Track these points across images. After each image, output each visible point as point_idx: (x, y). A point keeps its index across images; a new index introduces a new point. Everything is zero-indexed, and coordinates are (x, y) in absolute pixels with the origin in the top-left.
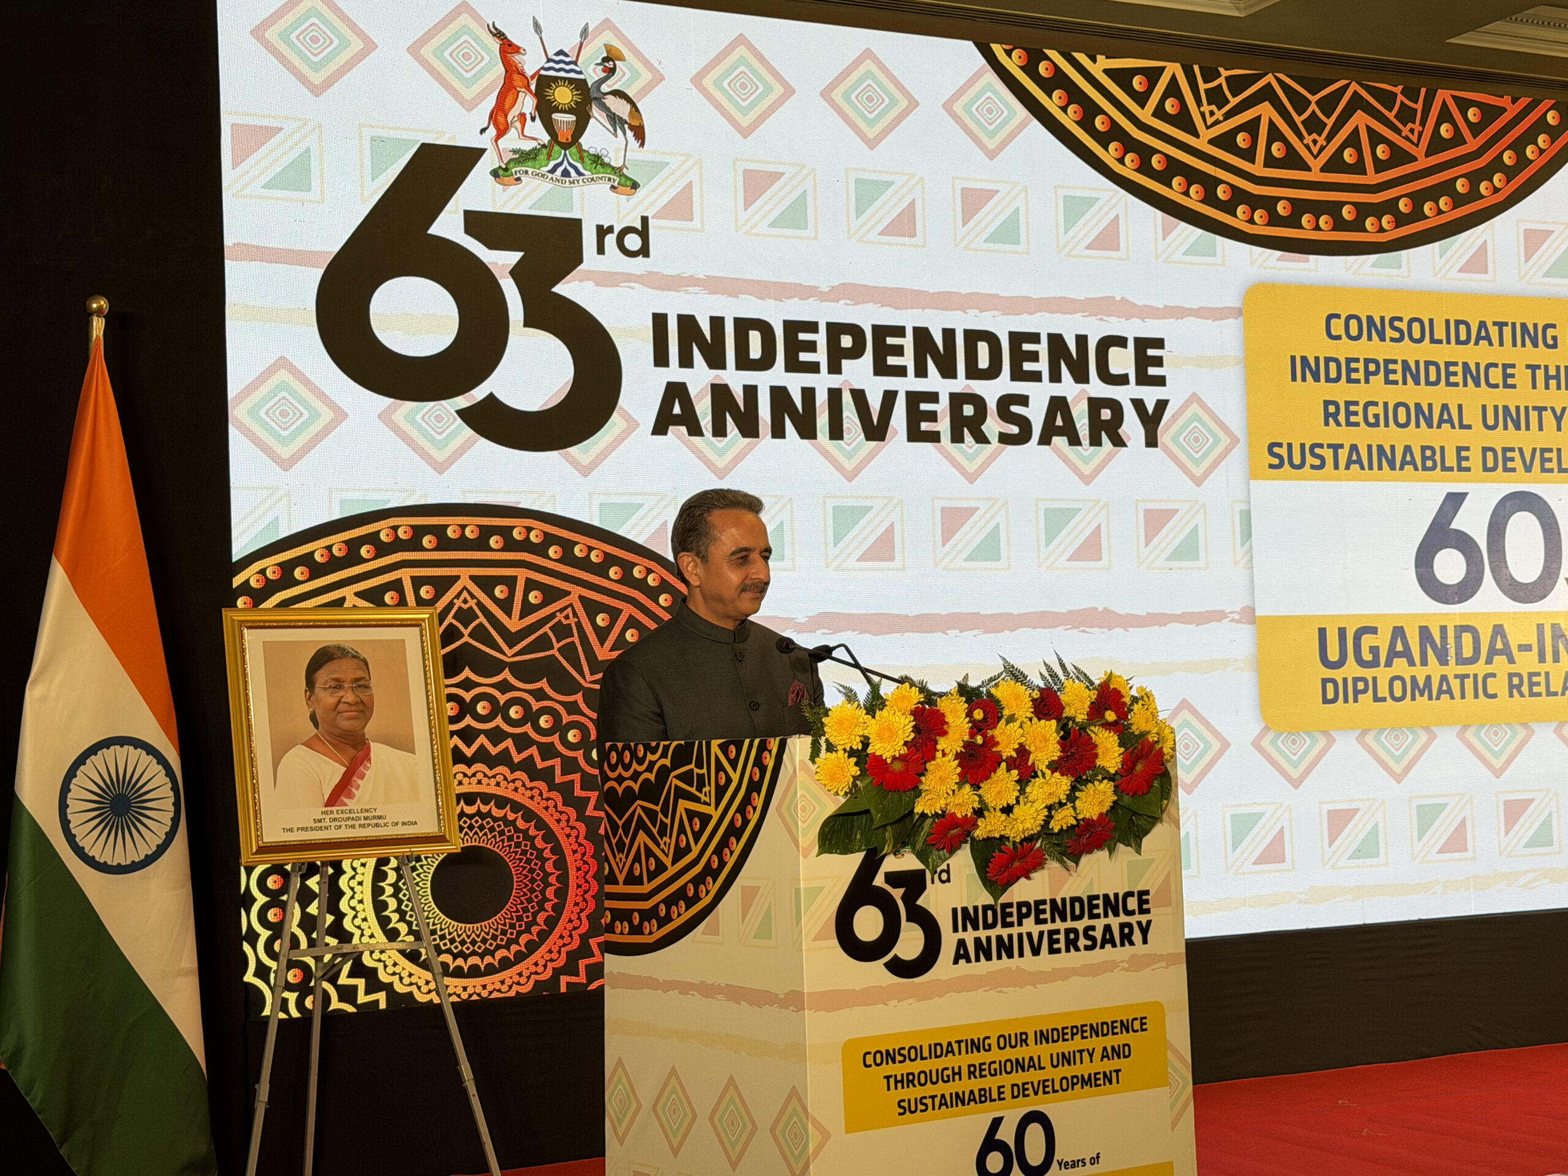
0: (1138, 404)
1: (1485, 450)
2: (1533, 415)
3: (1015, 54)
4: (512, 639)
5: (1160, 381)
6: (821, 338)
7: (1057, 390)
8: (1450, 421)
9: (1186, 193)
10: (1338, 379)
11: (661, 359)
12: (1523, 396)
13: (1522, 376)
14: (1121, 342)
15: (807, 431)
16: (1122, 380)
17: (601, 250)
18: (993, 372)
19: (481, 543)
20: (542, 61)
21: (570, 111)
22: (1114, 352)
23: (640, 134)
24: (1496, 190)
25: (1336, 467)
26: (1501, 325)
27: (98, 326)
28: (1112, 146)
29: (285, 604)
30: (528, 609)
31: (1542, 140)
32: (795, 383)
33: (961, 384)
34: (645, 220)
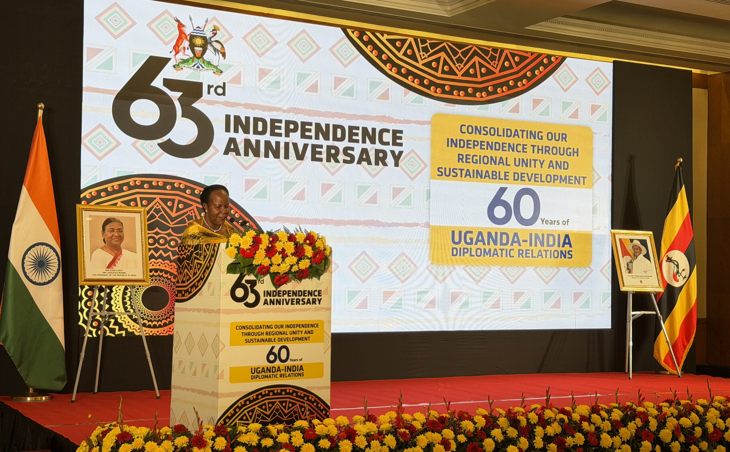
0: (393, 152)
1: (514, 173)
2: (533, 162)
3: (355, 33)
4: (173, 219)
5: (401, 145)
6: (283, 125)
7: (364, 146)
8: (503, 163)
9: (413, 82)
10: (464, 147)
11: (228, 130)
12: (529, 155)
13: (529, 149)
14: (388, 131)
15: (277, 155)
16: (387, 144)
17: (209, 93)
18: (342, 139)
19: (164, 187)
20: (192, 30)
21: (201, 47)
22: (385, 134)
23: (224, 55)
24: (523, 85)
25: (461, 176)
26: (523, 131)
27: (40, 113)
28: (388, 65)
29: (97, 204)
30: (178, 210)
31: (541, 68)
32: (273, 140)
33: (331, 142)
34: (224, 84)
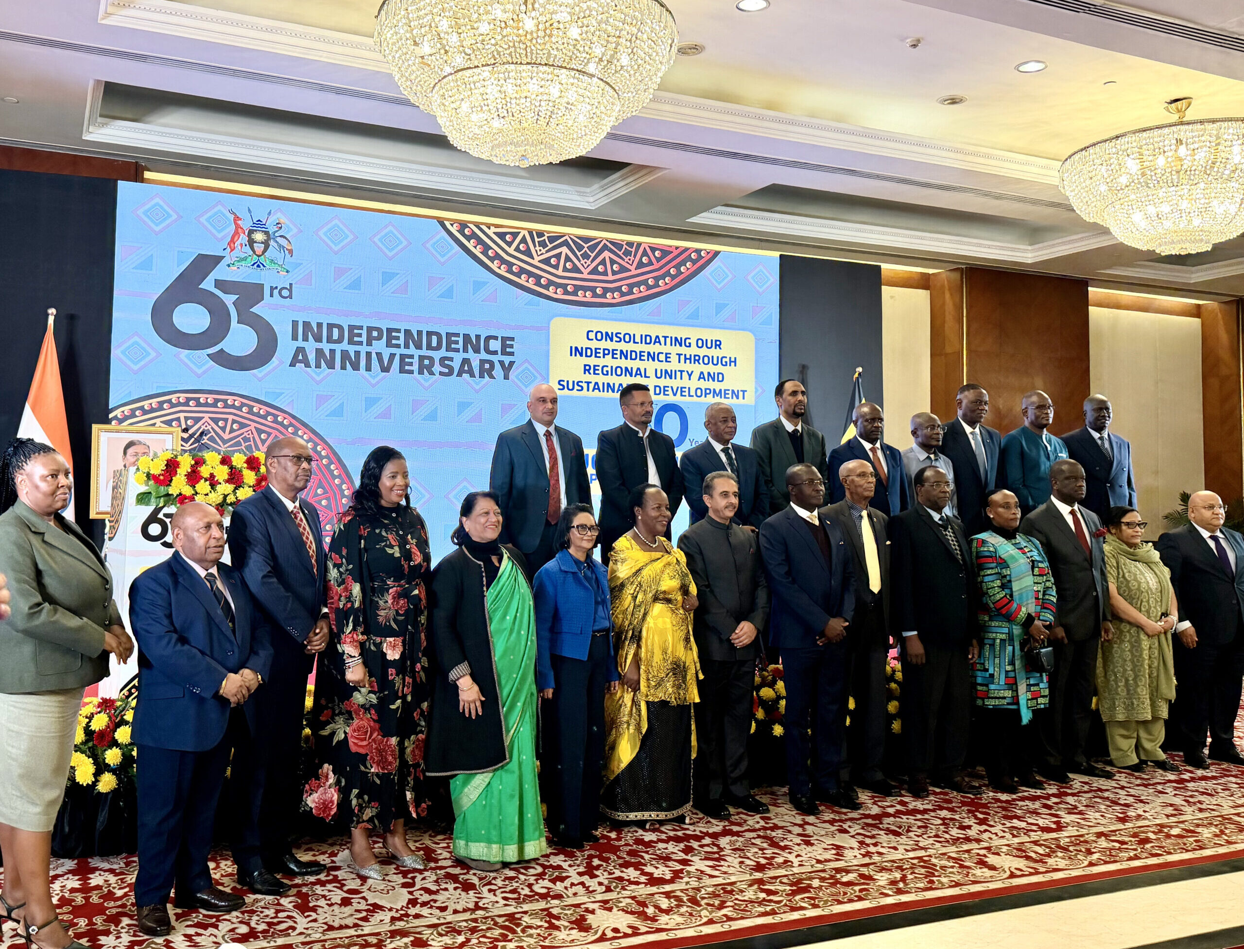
0: (501, 363)
2: (678, 374)
3: (455, 225)
4: (225, 442)
5: (512, 354)
6: (364, 333)
7: (466, 356)
8: (641, 374)
9: (527, 281)
10: (591, 356)
11: (295, 338)
12: (674, 365)
13: (674, 358)
14: (496, 338)
16: (495, 353)
17: (272, 295)
18: (439, 347)
19: (215, 405)
20: (251, 224)
21: (262, 243)
22: (492, 342)
23: (291, 252)
24: (666, 284)
25: (588, 390)
26: (665, 337)
27: (51, 320)
28: (496, 262)
31: (688, 264)
32: (351, 349)
33: (424, 352)
34: (291, 285)
